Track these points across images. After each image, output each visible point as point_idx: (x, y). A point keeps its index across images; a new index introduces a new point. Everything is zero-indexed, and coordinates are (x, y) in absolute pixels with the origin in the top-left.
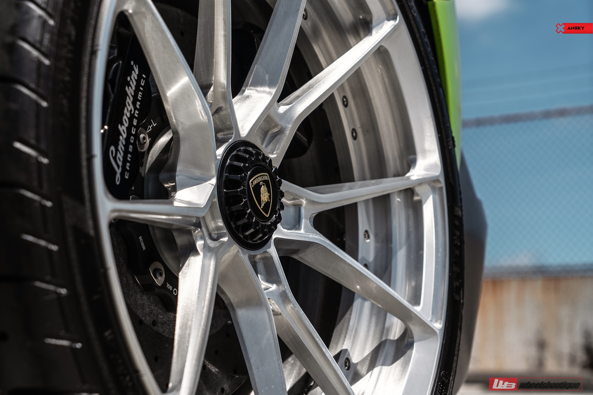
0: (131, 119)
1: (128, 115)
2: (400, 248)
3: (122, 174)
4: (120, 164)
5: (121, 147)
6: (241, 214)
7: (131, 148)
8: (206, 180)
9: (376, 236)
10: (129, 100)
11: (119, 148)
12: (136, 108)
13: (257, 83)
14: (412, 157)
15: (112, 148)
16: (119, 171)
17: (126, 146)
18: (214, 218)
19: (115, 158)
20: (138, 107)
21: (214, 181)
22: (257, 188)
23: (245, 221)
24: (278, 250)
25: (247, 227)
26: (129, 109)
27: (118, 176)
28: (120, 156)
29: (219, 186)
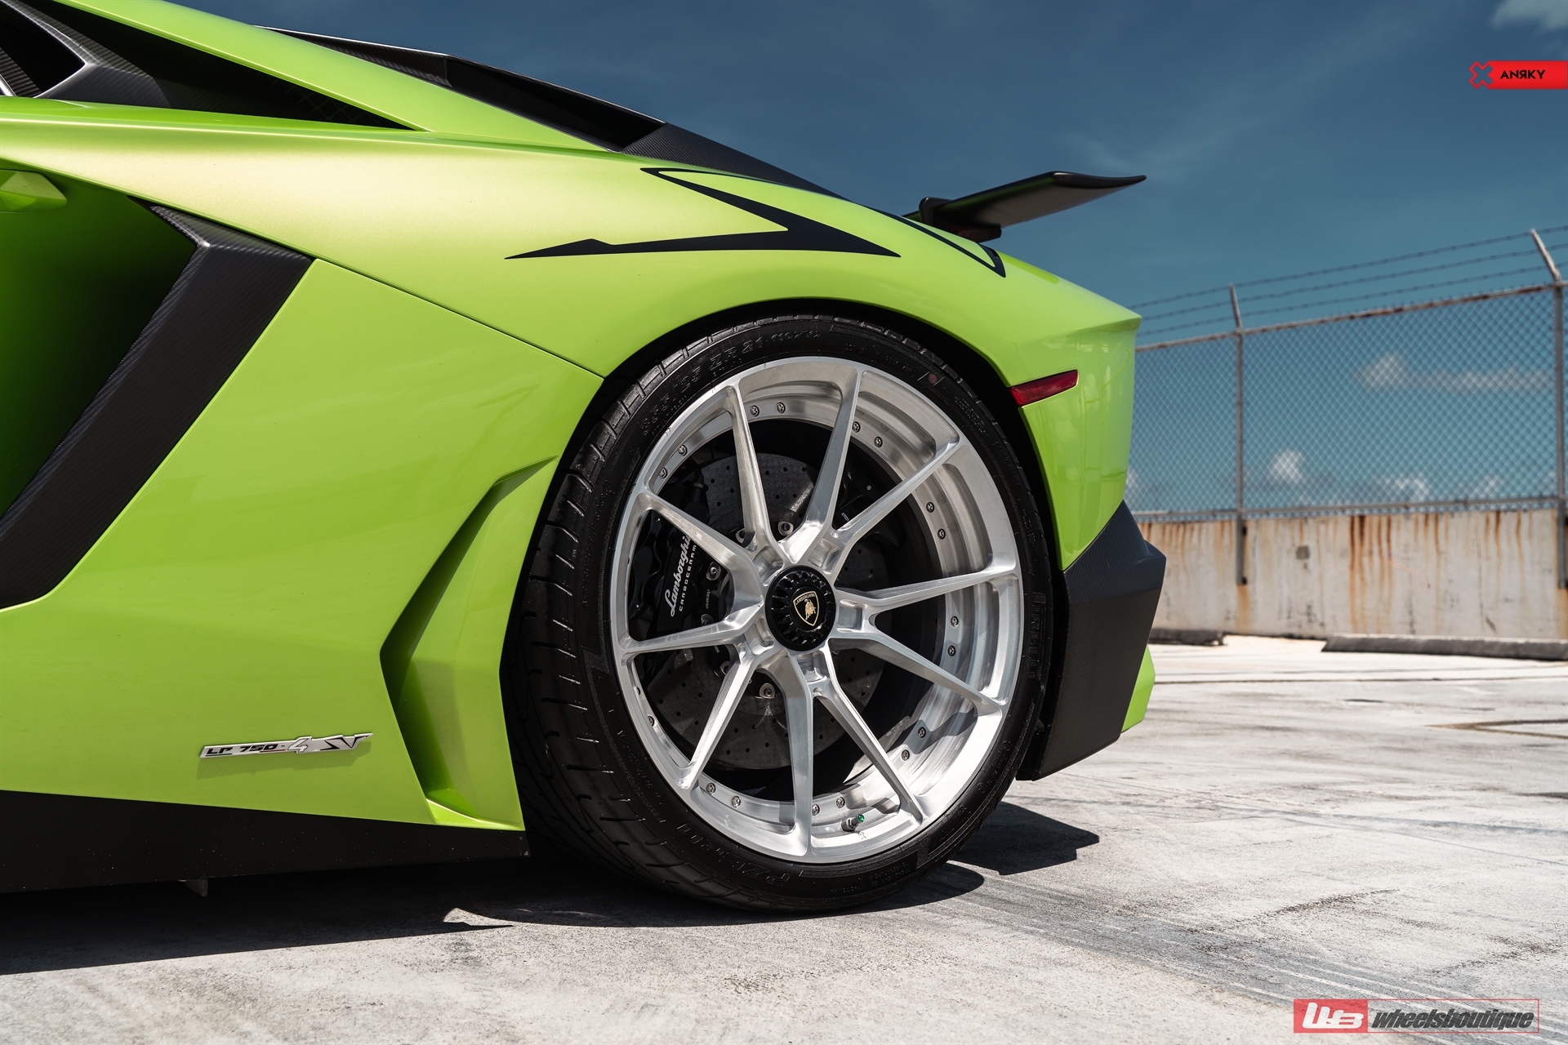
0: (685, 568)
1: (683, 565)
2: (980, 634)
3: (677, 609)
4: (675, 601)
5: (676, 589)
6: (787, 626)
7: (685, 588)
8: (756, 603)
9: (964, 621)
10: (684, 554)
11: (674, 590)
12: (690, 558)
13: (811, 519)
14: (990, 555)
15: (668, 591)
16: (673, 607)
17: (681, 588)
18: (764, 630)
19: (670, 599)
20: (692, 557)
21: (762, 604)
22: (802, 606)
23: (788, 632)
24: (831, 650)
25: (793, 634)
26: (684, 560)
27: (673, 610)
28: (675, 596)
29: (767, 606)
